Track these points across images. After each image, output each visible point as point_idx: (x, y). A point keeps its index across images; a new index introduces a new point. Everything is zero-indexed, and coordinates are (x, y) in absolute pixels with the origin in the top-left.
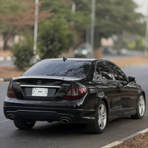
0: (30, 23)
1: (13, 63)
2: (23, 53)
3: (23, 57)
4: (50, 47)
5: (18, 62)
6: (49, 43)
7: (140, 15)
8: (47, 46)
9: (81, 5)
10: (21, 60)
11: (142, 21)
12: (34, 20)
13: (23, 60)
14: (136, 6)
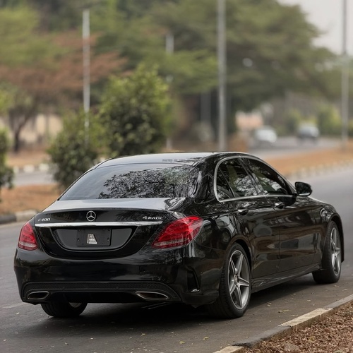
0: (74, 85)
1: (51, 176)
2: (73, 153)
3: (74, 162)
4: (131, 136)
5: (63, 174)
6: (129, 126)
7: (324, 54)
8: (124, 135)
9: (186, 37)
10: (69, 169)
11: (329, 65)
12: (81, 78)
13: (73, 168)
14: (314, 32)
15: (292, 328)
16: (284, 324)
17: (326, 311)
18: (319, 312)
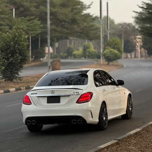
15: (131, 135)
16: (127, 134)
17: (140, 129)
18: (138, 130)
